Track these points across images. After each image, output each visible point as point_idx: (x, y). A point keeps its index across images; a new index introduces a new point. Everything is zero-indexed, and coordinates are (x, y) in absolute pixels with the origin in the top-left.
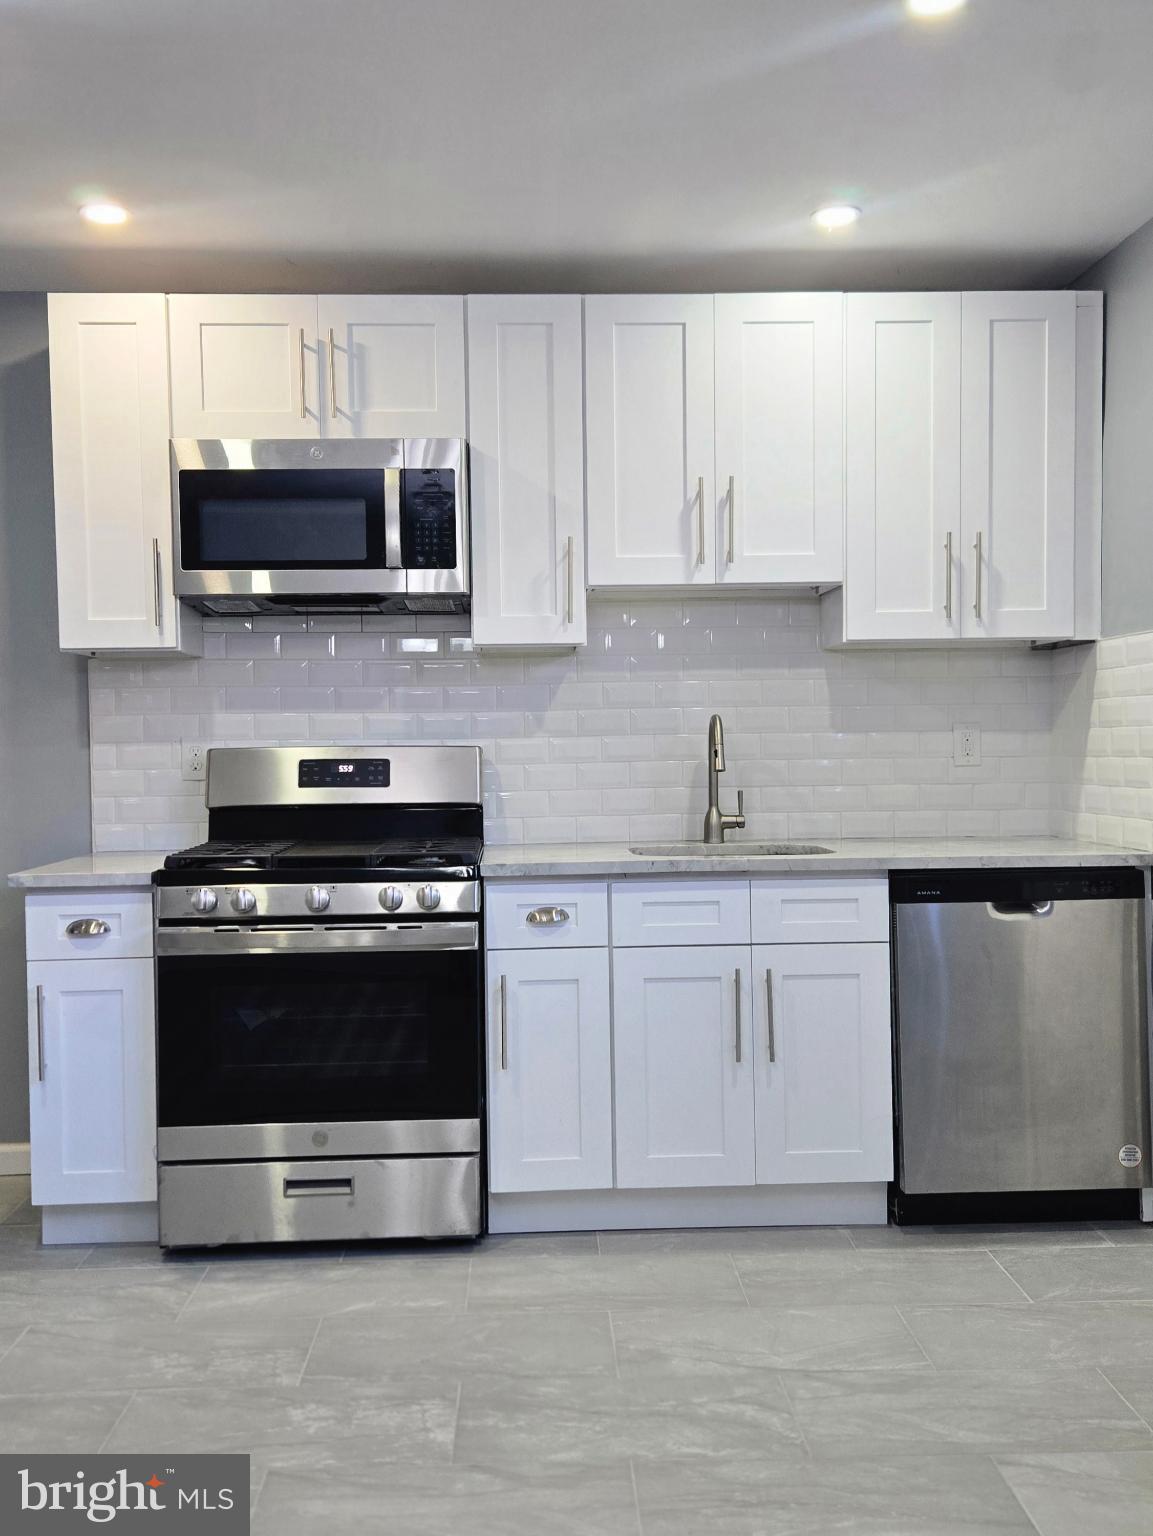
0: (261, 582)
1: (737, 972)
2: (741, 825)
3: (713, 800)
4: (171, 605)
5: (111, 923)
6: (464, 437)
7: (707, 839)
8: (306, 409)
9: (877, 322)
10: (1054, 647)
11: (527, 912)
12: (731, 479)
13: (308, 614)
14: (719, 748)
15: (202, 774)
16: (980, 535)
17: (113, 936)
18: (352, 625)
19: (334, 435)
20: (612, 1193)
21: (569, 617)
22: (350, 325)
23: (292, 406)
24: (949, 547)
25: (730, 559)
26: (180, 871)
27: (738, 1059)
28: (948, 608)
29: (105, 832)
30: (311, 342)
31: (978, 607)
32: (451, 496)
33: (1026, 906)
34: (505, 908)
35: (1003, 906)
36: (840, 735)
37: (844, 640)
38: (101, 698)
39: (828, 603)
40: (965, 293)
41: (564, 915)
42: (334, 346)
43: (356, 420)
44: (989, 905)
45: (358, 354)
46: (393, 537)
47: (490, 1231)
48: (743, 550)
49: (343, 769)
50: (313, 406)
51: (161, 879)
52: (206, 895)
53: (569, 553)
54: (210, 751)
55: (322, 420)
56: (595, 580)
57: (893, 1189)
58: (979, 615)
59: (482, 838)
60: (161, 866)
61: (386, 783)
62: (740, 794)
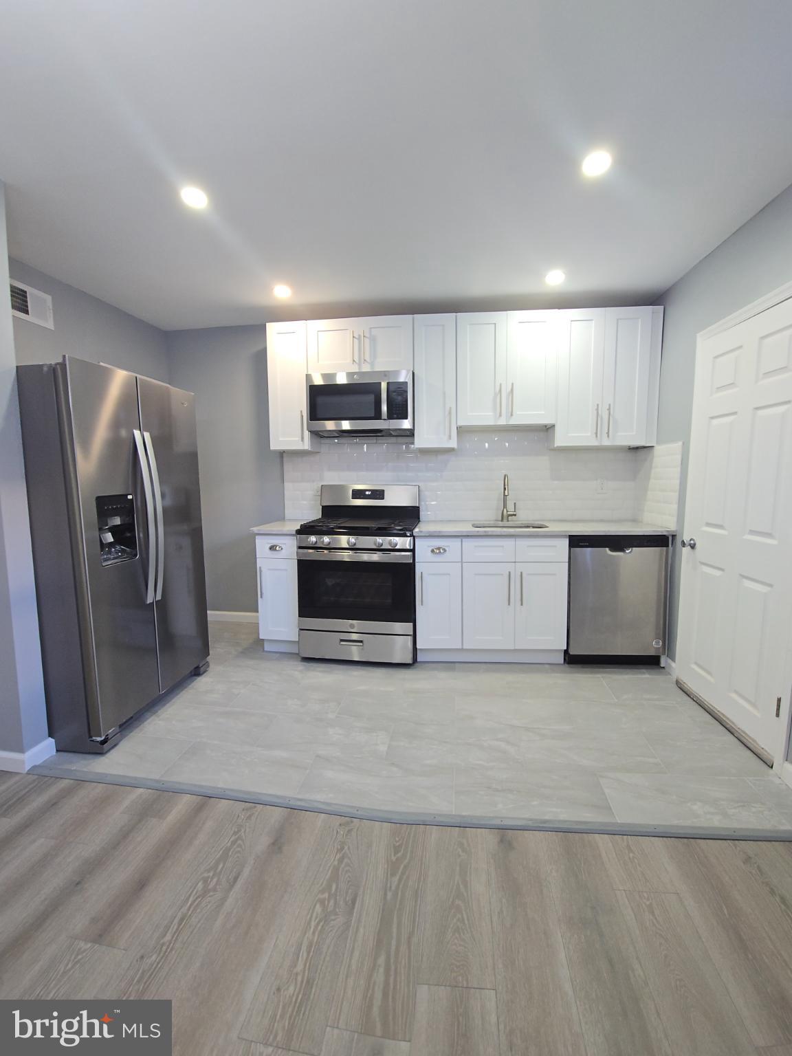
0: (346, 425)
1: (510, 573)
2: (515, 515)
3: (505, 506)
4: (307, 433)
5: (283, 546)
6: (412, 369)
7: (502, 520)
8: (354, 361)
9: (572, 321)
10: (637, 448)
11: (431, 549)
12: (513, 384)
13: (357, 436)
14: (506, 487)
15: (319, 493)
16: (610, 405)
17: (283, 551)
18: (374, 440)
19: (364, 370)
20: (462, 650)
21: (450, 437)
22: (371, 328)
23: (349, 360)
24: (597, 409)
25: (512, 415)
26: (306, 530)
27: (509, 604)
28: (596, 433)
29: (289, 512)
30: (356, 336)
31: (608, 433)
32: (406, 392)
33: (622, 549)
34: (423, 548)
35: (614, 549)
36: (556, 482)
37: (555, 446)
38: (288, 467)
39: (549, 430)
40: (607, 308)
41: (445, 550)
42: (364, 336)
43: (372, 364)
44: (607, 549)
45: (373, 340)
46: (384, 408)
47: (418, 660)
48: (517, 412)
49: (367, 493)
50: (356, 359)
51: (299, 532)
52: (313, 539)
53: (450, 413)
54: (322, 486)
55: (360, 365)
56: (460, 424)
57: (566, 652)
58: (608, 436)
59: (419, 518)
60: (299, 528)
61: (383, 498)
62: (515, 504)
